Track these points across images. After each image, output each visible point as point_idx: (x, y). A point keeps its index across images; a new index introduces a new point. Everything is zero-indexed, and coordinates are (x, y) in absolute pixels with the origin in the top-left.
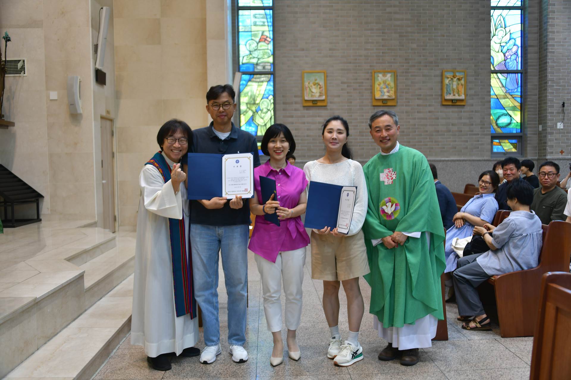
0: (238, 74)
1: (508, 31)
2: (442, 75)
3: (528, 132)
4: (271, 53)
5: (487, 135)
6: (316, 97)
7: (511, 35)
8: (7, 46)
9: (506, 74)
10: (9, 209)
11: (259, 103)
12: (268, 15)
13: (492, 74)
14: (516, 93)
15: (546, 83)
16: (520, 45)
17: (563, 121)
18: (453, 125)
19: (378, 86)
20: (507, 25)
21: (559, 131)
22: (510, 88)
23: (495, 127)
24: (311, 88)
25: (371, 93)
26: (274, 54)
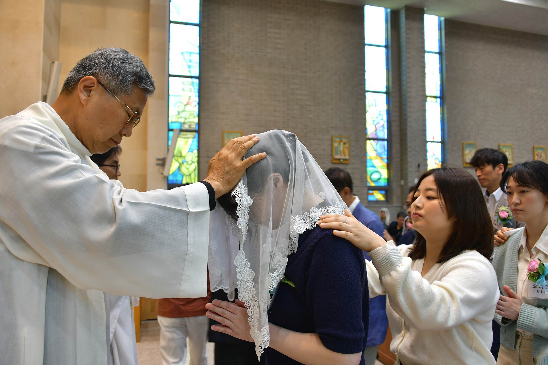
2: (332, 140)
3: (394, 186)
4: (196, 114)
5: (364, 187)
9: (376, 141)
11: (185, 156)
12: (195, 83)
13: (367, 141)
14: (384, 156)
15: (406, 149)
16: (386, 120)
22: (379, 152)
23: (370, 181)
26: (199, 116)
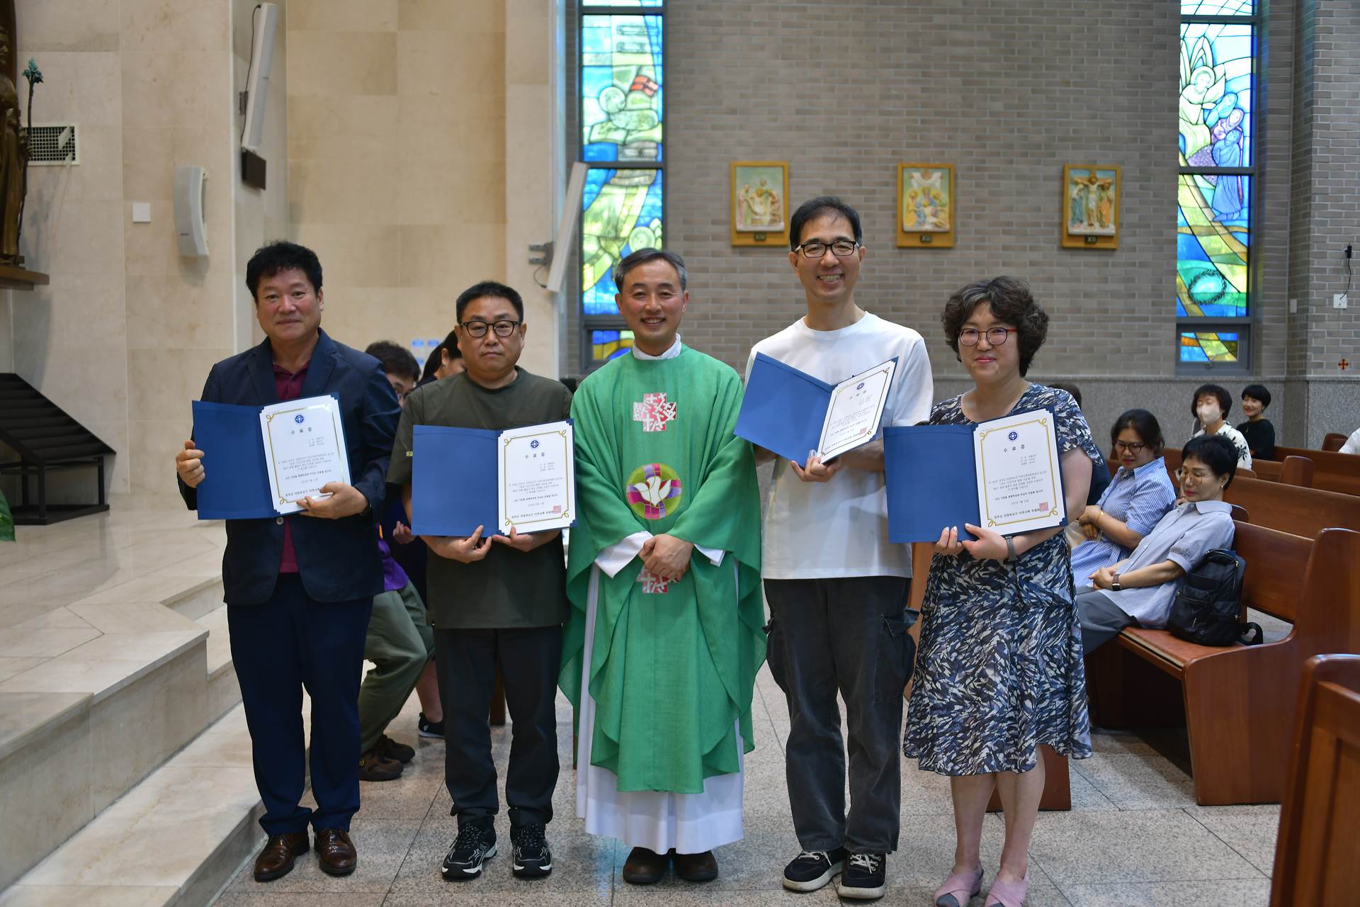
0: (579, 168)
1: (1219, 74)
2: (1062, 178)
3: (1265, 316)
4: (657, 118)
5: (1166, 320)
6: (763, 225)
7: (1228, 84)
8: (34, 94)
9: (1214, 177)
10: (33, 480)
11: (629, 237)
12: (653, 28)
13: (1181, 177)
14: (1237, 223)
15: (1309, 199)
16: (1247, 109)
17: (1346, 290)
18: (1086, 295)
19: (910, 201)
20: (1219, 61)
21: (1338, 314)
22: (1223, 211)
23: (1187, 302)
24: (751, 202)
25: (895, 216)
26: (664, 122)
